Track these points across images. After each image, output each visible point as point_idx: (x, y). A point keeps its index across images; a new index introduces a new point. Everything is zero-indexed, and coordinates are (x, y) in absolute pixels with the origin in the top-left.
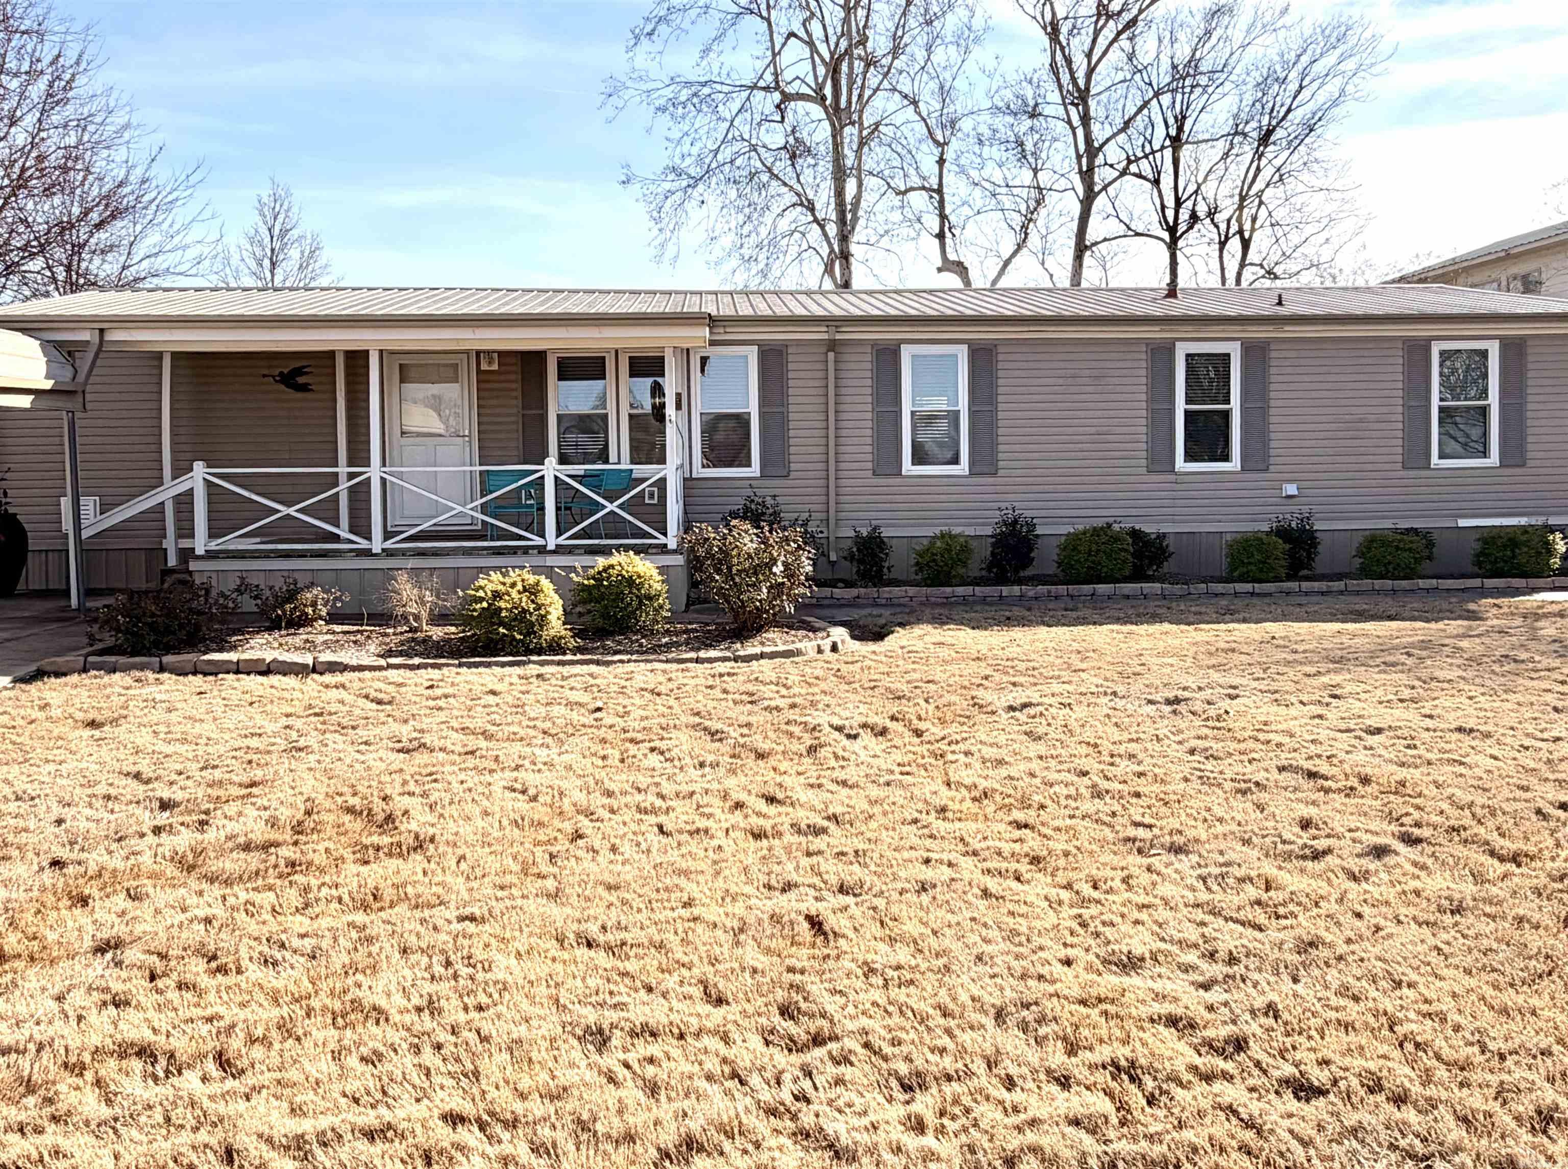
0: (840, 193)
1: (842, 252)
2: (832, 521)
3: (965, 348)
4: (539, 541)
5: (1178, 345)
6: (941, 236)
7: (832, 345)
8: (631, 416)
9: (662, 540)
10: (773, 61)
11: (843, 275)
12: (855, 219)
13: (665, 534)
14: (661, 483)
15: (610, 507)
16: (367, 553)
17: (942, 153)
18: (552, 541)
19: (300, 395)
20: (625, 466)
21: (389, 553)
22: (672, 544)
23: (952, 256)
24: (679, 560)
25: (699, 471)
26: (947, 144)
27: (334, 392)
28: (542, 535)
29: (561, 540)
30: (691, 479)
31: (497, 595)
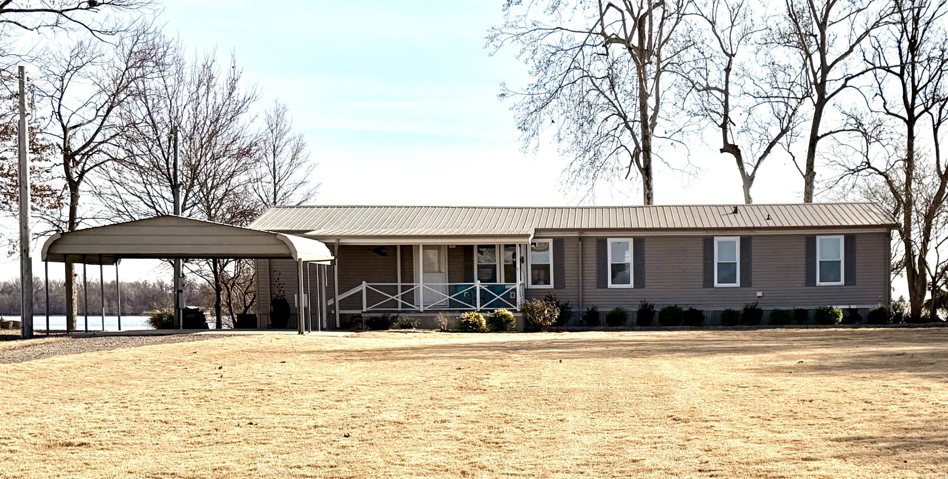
0: (643, 107)
1: (644, 146)
2: (581, 305)
3: (632, 239)
4: (474, 308)
5: (715, 238)
6: (724, 126)
7: (581, 239)
8: (505, 265)
9: (515, 308)
10: (601, 19)
11: (645, 162)
12: (654, 124)
13: (516, 306)
14: (515, 290)
15: (498, 297)
16: (419, 312)
17: (730, 62)
18: (479, 308)
19: (383, 257)
20: (503, 283)
21: (426, 311)
22: (518, 310)
23: (730, 142)
24: (520, 315)
25: (531, 286)
26: (734, 55)
27: (396, 256)
28: (476, 306)
29: (482, 308)
30: (527, 289)
31: (468, 318)
